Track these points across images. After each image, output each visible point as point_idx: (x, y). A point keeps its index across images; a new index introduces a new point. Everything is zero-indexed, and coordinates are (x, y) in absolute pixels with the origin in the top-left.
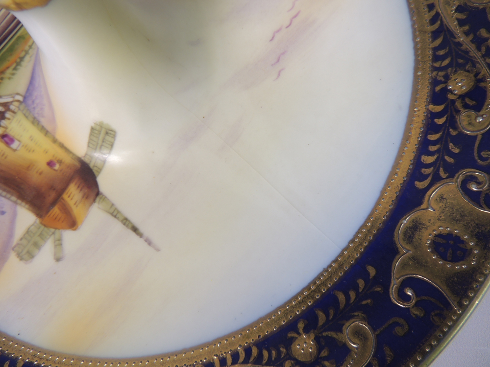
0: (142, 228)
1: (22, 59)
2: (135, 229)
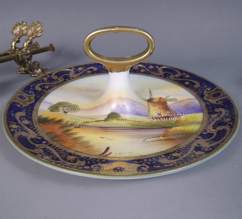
0: (149, 91)
1: (138, 122)
2: (150, 92)
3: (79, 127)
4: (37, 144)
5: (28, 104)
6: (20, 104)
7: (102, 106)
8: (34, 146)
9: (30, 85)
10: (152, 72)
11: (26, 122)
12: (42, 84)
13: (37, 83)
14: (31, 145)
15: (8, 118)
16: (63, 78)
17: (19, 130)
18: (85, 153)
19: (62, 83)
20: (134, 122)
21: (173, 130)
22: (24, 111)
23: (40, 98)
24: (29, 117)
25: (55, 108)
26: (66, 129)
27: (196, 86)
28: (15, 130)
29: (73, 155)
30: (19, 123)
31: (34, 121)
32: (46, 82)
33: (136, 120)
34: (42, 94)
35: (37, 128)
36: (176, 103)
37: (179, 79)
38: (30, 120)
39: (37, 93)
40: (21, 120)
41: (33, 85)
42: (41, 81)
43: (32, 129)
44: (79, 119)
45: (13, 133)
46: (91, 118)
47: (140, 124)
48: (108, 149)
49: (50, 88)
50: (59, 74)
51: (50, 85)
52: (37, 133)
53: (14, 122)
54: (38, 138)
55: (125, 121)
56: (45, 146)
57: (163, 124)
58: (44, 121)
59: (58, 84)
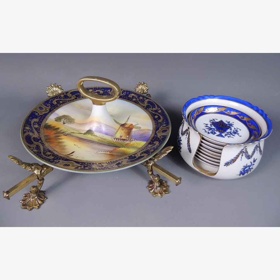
0: (128, 117)
2: (129, 118)
3: (66, 135)
4: (35, 141)
5: (43, 113)
6: (38, 113)
7: (86, 124)
8: (33, 143)
9: (50, 99)
10: (140, 102)
11: (36, 126)
12: (58, 99)
13: (55, 98)
14: (32, 141)
15: (26, 122)
16: (75, 97)
17: (29, 131)
18: (58, 152)
19: (73, 100)
20: (101, 139)
21: (120, 149)
22: (39, 118)
23: (53, 109)
24: (40, 123)
25: (59, 119)
26: (57, 135)
27: (160, 121)
28: (27, 131)
29: (51, 152)
30: (32, 126)
31: (41, 126)
32: (62, 98)
33: (103, 138)
34: (56, 107)
35: (41, 131)
36: (138, 130)
37: (153, 112)
38: (40, 125)
39: (52, 106)
40: (34, 124)
41: (52, 100)
42: (58, 97)
43: (37, 131)
44: (70, 129)
45: (24, 132)
46: (77, 130)
47: (104, 141)
48: (73, 152)
49: (63, 103)
50: (73, 93)
51: (64, 100)
52: (39, 134)
53: (29, 125)
54: (38, 138)
55: (95, 137)
56: (39, 144)
57: (118, 144)
58: (48, 127)
59: (70, 100)
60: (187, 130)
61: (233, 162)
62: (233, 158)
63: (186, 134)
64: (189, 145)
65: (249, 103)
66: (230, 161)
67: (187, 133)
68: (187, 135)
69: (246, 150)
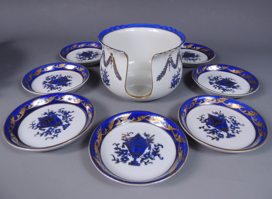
60: (110, 57)
61: (164, 75)
62: (163, 70)
63: (110, 62)
64: (117, 73)
65: (157, 25)
66: (161, 74)
67: (112, 61)
68: (112, 63)
69: (171, 59)
